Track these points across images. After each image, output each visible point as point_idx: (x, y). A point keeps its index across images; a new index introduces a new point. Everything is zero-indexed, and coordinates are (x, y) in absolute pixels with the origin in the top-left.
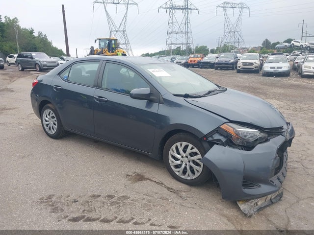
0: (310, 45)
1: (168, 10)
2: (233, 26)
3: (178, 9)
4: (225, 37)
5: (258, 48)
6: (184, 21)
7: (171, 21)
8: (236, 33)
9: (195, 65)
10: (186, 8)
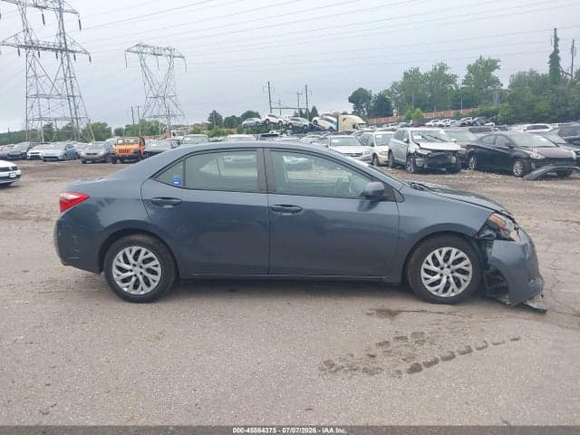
0: (292, 122)
1: (22, 50)
2: (160, 87)
3: (46, 49)
4: (149, 106)
5: (202, 126)
6: (61, 75)
7: (31, 73)
8: (167, 100)
9: (130, 158)
10: (62, 50)
